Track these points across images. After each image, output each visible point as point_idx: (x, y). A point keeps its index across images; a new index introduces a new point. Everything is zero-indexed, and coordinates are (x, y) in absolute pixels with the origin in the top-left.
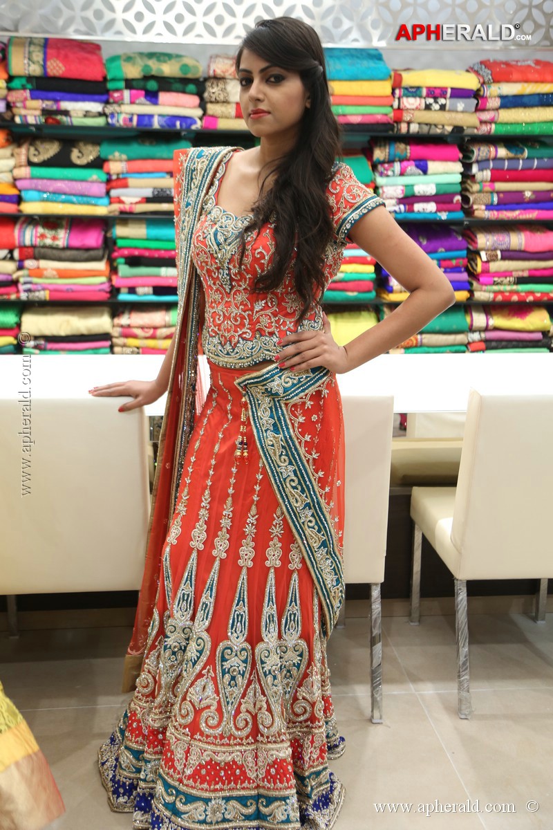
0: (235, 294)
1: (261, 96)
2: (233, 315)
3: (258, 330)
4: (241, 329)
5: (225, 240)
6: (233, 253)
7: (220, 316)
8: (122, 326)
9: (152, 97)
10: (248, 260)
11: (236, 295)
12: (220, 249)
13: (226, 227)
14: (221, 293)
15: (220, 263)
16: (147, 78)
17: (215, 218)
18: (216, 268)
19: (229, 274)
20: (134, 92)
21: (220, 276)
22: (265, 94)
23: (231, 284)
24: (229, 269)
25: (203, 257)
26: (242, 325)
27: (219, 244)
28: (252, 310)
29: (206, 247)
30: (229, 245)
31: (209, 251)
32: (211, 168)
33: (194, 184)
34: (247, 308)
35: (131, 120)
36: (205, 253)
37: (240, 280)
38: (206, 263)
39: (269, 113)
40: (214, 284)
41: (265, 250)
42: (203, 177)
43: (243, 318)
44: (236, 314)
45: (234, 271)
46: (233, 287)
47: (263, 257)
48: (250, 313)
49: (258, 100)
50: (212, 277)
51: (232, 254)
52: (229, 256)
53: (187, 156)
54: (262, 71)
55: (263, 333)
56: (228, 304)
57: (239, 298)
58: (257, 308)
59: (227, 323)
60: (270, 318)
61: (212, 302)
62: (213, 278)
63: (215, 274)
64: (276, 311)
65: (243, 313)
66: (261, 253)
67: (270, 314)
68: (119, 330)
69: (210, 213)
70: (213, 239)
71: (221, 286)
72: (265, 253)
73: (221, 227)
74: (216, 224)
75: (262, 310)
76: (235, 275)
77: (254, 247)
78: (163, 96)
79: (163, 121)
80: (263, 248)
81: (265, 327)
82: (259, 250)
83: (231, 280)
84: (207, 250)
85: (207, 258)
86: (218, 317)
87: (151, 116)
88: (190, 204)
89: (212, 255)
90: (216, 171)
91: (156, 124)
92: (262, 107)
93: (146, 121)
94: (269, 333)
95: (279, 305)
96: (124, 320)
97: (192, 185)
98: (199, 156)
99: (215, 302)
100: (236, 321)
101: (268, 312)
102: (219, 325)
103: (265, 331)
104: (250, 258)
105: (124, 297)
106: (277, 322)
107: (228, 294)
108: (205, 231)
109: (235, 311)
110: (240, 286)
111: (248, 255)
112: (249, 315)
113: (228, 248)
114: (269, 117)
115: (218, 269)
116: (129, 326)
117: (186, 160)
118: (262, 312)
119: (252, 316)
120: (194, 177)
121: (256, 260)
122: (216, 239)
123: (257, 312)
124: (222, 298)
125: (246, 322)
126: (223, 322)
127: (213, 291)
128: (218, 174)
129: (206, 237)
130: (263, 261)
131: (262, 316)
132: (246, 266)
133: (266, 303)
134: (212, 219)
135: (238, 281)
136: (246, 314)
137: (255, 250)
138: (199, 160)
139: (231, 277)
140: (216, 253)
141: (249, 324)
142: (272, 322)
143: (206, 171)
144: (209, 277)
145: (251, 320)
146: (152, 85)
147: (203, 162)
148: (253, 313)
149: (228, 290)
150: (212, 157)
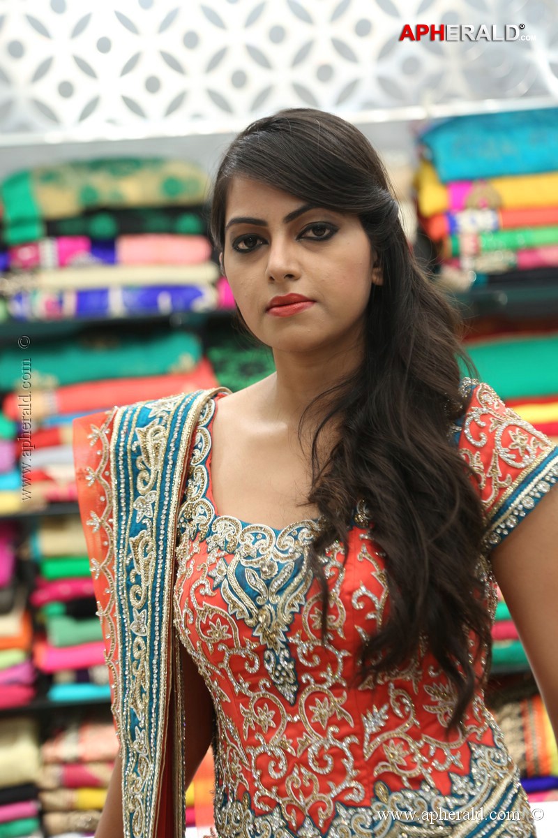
0: (310, 701)
1: (294, 268)
2: (313, 751)
3: (381, 778)
4: (337, 784)
5: (268, 583)
6: (297, 610)
7: (278, 760)
8: (63, 763)
9: (104, 249)
10: (338, 621)
11: (314, 704)
12: (259, 607)
13: (259, 555)
14: (272, 706)
15: (266, 636)
16: (91, 212)
17: (226, 542)
18: (254, 651)
19: (293, 658)
20: (67, 243)
21: (269, 667)
22: (300, 264)
23: (298, 682)
24: (290, 647)
25: (219, 632)
26: (339, 772)
27: (254, 596)
28: (360, 732)
29: (225, 606)
30: (280, 591)
31: (234, 615)
32: (178, 441)
33: (145, 483)
34: (345, 730)
35: (60, 302)
36: (224, 621)
37: (322, 668)
38: (230, 644)
39: (313, 301)
40: (253, 687)
41: (372, 592)
42: (166, 462)
43: (338, 755)
44: (322, 747)
45: (303, 648)
46: (301, 687)
47: (370, 606)
48: (356, 740)
49: (291, 276)
50: (244, 673)
51: (293, 613)
52: (287, 618)
53: (111, 426)
54: (290, 218)
55: (394, 783)
56: (296, 730)
57: (322, 710)
58: (370, 727)
59: (300, 774)
60: (407, 746)
61: (251, 733)
62: (247, 676)
63: (252, 664)
64: (415, 725)
65: (338, 744)
66: (363, 598)
67: (403, 736)
68: (56, 771)
69: (210, 533)
70: (235, 585)
71: (273, 689)
72: (375, 599)
73: (248, 557)
74: (233, 554)
75: (383, 730)
76: (309, 657)
77: (347, 587)
78: (128, 247)
79: (133, 299)
80: (368, 588)
81: (401, 767)
82: (358, 593)
83: (299, 669)
84: (227, 614)
85: (229, 631)
86: (272, 764)
87: (103, 293)
88: (144, 527)
89: (241, 622)
90: (192, 447)
91: (117, 306)
92: (298, 288)
93: (93, 301)
94: (411, 780)
95: (419, 712)
96: (69, 747)
97: (140, 484)
98: (144, 421)
99: (260, 730)
100: (322, 763)
101: (399, 732)
102: (281, 782)
103: (399, 778)
104: (343, 615)
105: (66, 692)
106: (424, 751)
107: (292, 707)
108: (213, 573)
109: (315, 743)
110: (323, 681)
111: (335, 607)
112: (352, 746)
113: (279, 600)
114: (313, 309)
115: (260, 652)
116: (79, 762)
117: (109, 436)
118: (386, 735)
119: (361, 746)
120: (140, 466)
121: (354, 615)
122: (243, 585)
123: (373, 736)
124: (277, 719)
125: (349, 764)
126: (289, 772)
127: (252, 705)
128: (197, 452)
129: (219, 585)
130: (370, 616)
131: (387, 742)
132: (334, 632)
133: (390, 712)
134: (221, 544)
135: (313, 671)
136: (344, 746)
137: (351, 594)
138: (144, 429)
139: (297, 663)
140: (251, 616)
141: (355, 768)
142: (413, 755)
143: (168, 449)
144: (235, 675)
145: (358, 756)
146: (103, 226)
147: (156, 432)
148: (362, 741)
149: (290, 697)
150: (175, 417)
